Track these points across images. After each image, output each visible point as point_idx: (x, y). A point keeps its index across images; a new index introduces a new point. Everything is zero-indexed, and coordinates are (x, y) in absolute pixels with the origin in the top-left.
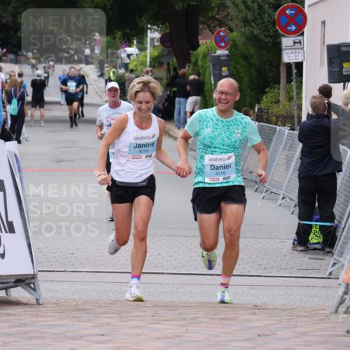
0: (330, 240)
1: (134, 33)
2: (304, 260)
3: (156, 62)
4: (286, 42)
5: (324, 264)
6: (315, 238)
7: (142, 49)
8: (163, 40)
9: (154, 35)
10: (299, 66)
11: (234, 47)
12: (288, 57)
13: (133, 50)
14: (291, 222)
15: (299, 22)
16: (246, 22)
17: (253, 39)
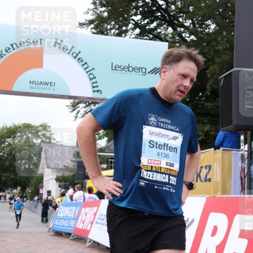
0: (47, 221)
1: (16, 188)
2: (43, 224)
3: (19, 193)
4: (40, 190)
5: (46, 225)
6: (44, 220)
7: (17, 190)
8: (21, 189)
9: (19, 188)
10: (42, 194)
11: (32, 191)
12: (41, 192)
13: (15, 191)
14: (40, 218)
15: (42, 187)
16: (34, 186)
17: (35, 189)
